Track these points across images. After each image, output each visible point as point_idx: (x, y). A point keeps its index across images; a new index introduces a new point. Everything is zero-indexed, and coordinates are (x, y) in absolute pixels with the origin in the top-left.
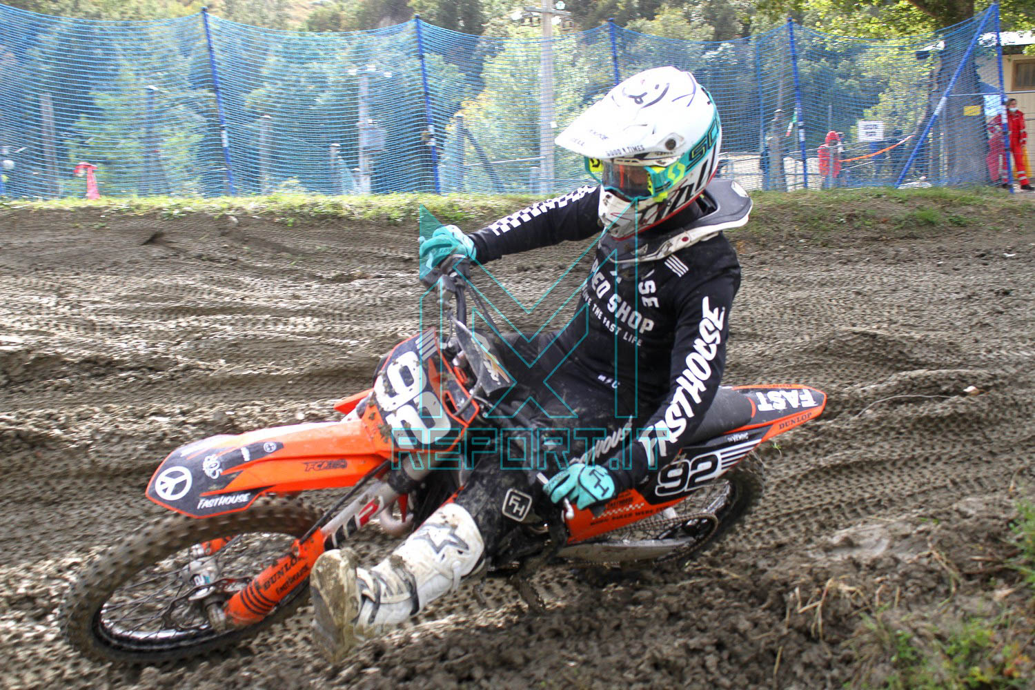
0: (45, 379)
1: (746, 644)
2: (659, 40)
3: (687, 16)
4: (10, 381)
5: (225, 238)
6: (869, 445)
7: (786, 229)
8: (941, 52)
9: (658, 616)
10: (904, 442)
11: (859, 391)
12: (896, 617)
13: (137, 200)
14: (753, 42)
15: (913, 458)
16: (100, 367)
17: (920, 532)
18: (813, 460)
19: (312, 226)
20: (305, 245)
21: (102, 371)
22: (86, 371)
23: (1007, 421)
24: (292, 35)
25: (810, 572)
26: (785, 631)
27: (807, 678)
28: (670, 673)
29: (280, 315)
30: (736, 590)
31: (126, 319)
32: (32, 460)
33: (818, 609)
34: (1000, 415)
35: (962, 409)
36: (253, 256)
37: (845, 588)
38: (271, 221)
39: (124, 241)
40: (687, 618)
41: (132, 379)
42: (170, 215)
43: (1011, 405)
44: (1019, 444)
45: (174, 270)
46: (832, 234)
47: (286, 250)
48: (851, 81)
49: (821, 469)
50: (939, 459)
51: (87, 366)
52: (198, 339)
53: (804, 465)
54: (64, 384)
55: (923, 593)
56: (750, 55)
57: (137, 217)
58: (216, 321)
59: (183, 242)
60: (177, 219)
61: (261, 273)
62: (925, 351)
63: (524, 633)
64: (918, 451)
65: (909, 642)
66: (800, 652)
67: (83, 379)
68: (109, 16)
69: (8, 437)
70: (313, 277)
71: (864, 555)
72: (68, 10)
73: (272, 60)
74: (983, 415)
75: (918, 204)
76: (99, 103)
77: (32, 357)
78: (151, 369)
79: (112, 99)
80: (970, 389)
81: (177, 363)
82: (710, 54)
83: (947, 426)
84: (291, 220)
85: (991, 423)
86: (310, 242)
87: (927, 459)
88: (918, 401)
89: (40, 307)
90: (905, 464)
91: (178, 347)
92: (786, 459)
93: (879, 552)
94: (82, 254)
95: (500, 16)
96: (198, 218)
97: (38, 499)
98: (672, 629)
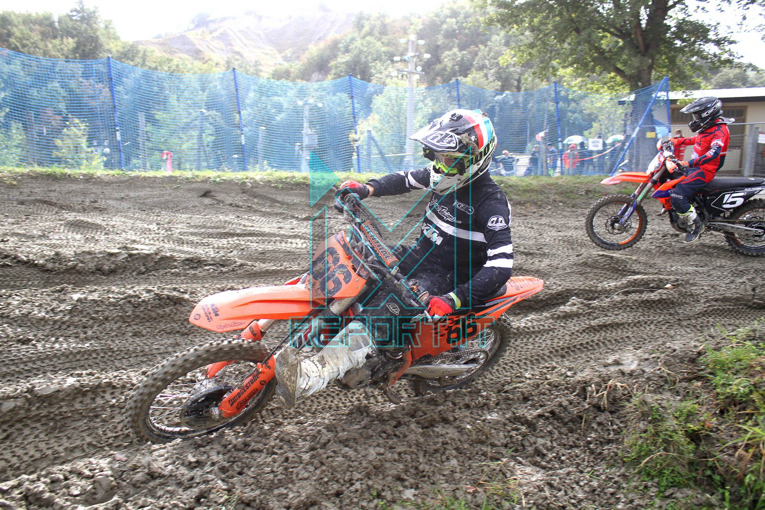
0: (165, 269)
1: (566, 413)
2: (470, 88)
3: (486, 76)
4: (147, 269)
5: (245, 195)
6: (616, 315)
7: (552, 197)
8: (632, 102)
9: (518, 399)
10: (634, 313)
11: (607, 286)
12: (650, 398)
13: (197, 173)
14: (522, 92)
15: (639, 322)
16: (195, 263)
17: (654, 358)
18: (587, 322)
19: (292, 189)
20: (288, 199)
21: (195, 265)
22: (187, 265)
23: (687, 304)
24: (263, 81)
25: (599, 376)
26: (587, 406)
27: (599, 430)
28: (529, 427)
29: (284, 238)
30: (557, 387)
31: (199, 238)
32: (175, 311)
33: (605, 395)
34: (684, 300)
35: (664, 297)
36: (260, 205)
37: (619, 384)
38: (270, 186)
39: (190, 195)
40: (533, 400)
41: (212, 270)
42: (215, 181)
43: (689, 295)
44: (693, 316)
45: (217, 211)
46: (577, 201)
47: (278, 202)
48: (576, 115)
49: (593, 327)
50: (652, 323)
51: (187, 262)
52: (243, 249)
53: (583, 324)
54: (176, 272)
55: (658, 388)
56: (521, 99)
57: (197, 182)
58: (248, 241)
59: (221, 197)
60: (219, 183)
61: (265, 214)
62: (638, 265)
63: (451, 406)
64: (642, 318)
65: (657, 409)
66: (595, 418)
67: (185, 270)
68: (162, 69)
69: (163, 298)
70: (293, 217)
71: (627, 369)
72: (140, 65)
73: (251, 95)
74: (675, 300)
75: (624, 186)
76: (157, 117)
77: (158, 257)
78: (221, 265)
79: (164, 116)
80: (668, 286)
81: (235, 262)
82: (499, 98)
83: (657, 305)
84: (281, 186)
85: (679, 305)
86: (290, 198)
87: (646, 323)
88: (641, 292)
89: (150, 230)
90: (635, 325)
91: (232, 254)
92: (574, 321)
93: (633, 367)
94: (167, 202)
95: (381, 73)
96: (230, 183)
97: (178, 332)
98: (525, 405)
